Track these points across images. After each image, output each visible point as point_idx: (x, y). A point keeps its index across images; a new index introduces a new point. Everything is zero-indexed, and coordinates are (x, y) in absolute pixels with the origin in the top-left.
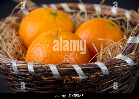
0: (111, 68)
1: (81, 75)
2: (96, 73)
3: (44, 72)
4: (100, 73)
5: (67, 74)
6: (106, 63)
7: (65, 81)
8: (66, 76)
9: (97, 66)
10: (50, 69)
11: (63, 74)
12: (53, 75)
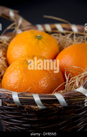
0: (69, 101)
1: (40, 105)
2: (54, 104)
3: (7, 99)
4: (58, 105)
5: (27, 103)
6: (64, 95)
7: (25, 109)
8: (26, 105)
9: (56, 97)
10: (12, 96)
11: (23, 103)
12: (14, 102)
